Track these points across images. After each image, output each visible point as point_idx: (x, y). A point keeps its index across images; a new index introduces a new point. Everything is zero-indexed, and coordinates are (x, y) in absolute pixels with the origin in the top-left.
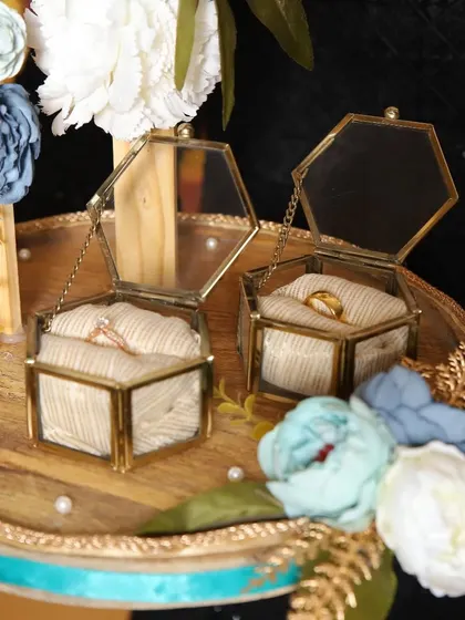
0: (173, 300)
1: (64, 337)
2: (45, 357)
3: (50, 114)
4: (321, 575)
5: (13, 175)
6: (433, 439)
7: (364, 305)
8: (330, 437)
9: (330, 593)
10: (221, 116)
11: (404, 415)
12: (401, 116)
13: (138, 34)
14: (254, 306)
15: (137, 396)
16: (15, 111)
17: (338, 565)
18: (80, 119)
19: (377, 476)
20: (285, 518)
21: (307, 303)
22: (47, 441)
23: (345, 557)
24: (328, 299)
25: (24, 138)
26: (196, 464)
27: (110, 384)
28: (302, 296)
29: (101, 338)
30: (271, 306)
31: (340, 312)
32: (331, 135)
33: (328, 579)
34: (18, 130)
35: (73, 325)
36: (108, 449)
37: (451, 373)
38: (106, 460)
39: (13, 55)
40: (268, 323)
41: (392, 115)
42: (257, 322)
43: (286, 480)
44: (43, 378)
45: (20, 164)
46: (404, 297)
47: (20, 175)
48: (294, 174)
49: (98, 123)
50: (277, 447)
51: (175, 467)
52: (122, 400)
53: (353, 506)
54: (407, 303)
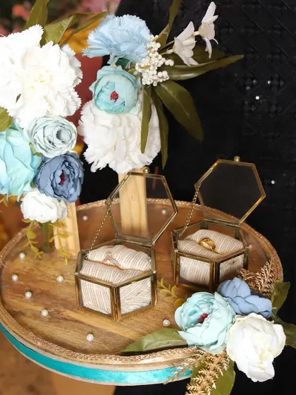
0: (141, 244)
1: (93, 261)
2: (83, 272)
3: (90, 163)
4: (201, 374)
5: (72, 191)
6: (252, 312)
7: (225, 244)
8: (205, 311)
9: (205, 383)
10: (161, 163)
11: (238, 300)
12: (241, 160)
13: (124, 130)
14: (176, 246)
15: (122, 290)
16: (72, 164)
17: (208, 369)
18: (102, 165)
19: (226, 329)
20: (187, 346)
21: (200, 244)
22: (85, 307)
23: (212, 366)
24: (209, 242)
25: (77, 175)
26: (149, 317)
27: (110, 285)
28: (198, 241)
29: (108, 262)
30: (184, 246)
31: (214, 247)
32: (212, 168)
33: (204, 376)
34: (74, 173)
35: (97, 255)
36: (110, 312)
37: (262, 276)
38: (109, 316)
39: (70, 141)
40: (182, 254)
41: (237, 159)
42: (177, 254)
43: (186, 330)
44: (82, 281)
45: (75, 186)
46: (242, 241)
47: (75, 190)
48: (195, 186)
49: (110, 166)
50: (182, 314)
51: (140, 319)
52: (115, 291)
53: (216, 343)
54: (243, 244)
